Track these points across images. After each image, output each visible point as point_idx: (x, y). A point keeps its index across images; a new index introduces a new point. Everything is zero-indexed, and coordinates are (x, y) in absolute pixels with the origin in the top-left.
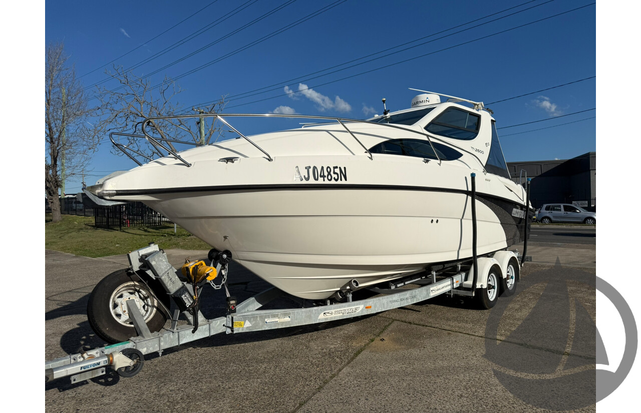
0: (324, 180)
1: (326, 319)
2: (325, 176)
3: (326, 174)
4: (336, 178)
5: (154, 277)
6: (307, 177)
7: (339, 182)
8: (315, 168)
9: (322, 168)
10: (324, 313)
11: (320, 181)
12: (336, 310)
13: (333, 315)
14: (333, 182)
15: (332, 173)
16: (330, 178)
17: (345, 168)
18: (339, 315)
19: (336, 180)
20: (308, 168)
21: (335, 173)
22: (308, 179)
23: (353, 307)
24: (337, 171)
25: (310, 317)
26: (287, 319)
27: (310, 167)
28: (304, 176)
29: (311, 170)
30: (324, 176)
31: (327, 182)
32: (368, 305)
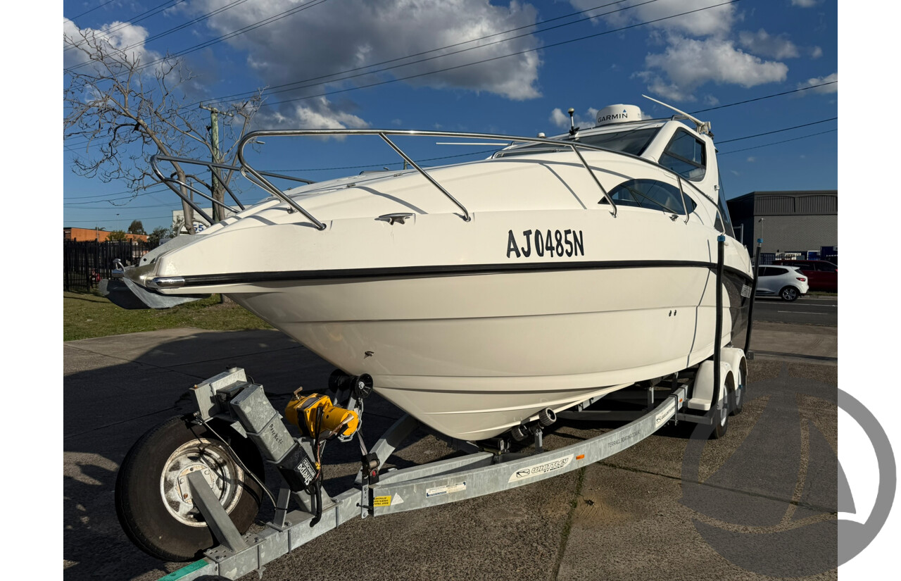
0: (552, 256)
1: (519, 482)
2: (554, 248)
3: (555, 244)
4: (569, 251)
5: (244, 434)
6: (526, 250)
7: (573, 259)
8: (538, 233)
9: (549, 232)
10: (518, 473)
11: (547, 258)
12: (535, 466)
13: (531, 475)
14: (565, 259)
15: (563, 242)
16: (560, 251)
17: (581, 232)
18: (539, 473)
19: (569, 255)
20: (527, 233)
21: (567, 242)
22: (527, 254)
23: (559, 459)
24: (570, 238)
25: (495, 481)
26: (461, 487)
27: (530, 232)
28: (523, 249)
29: (532, 237)
30: (551, 248)
31: (556, 259)
32: (580, 454)
